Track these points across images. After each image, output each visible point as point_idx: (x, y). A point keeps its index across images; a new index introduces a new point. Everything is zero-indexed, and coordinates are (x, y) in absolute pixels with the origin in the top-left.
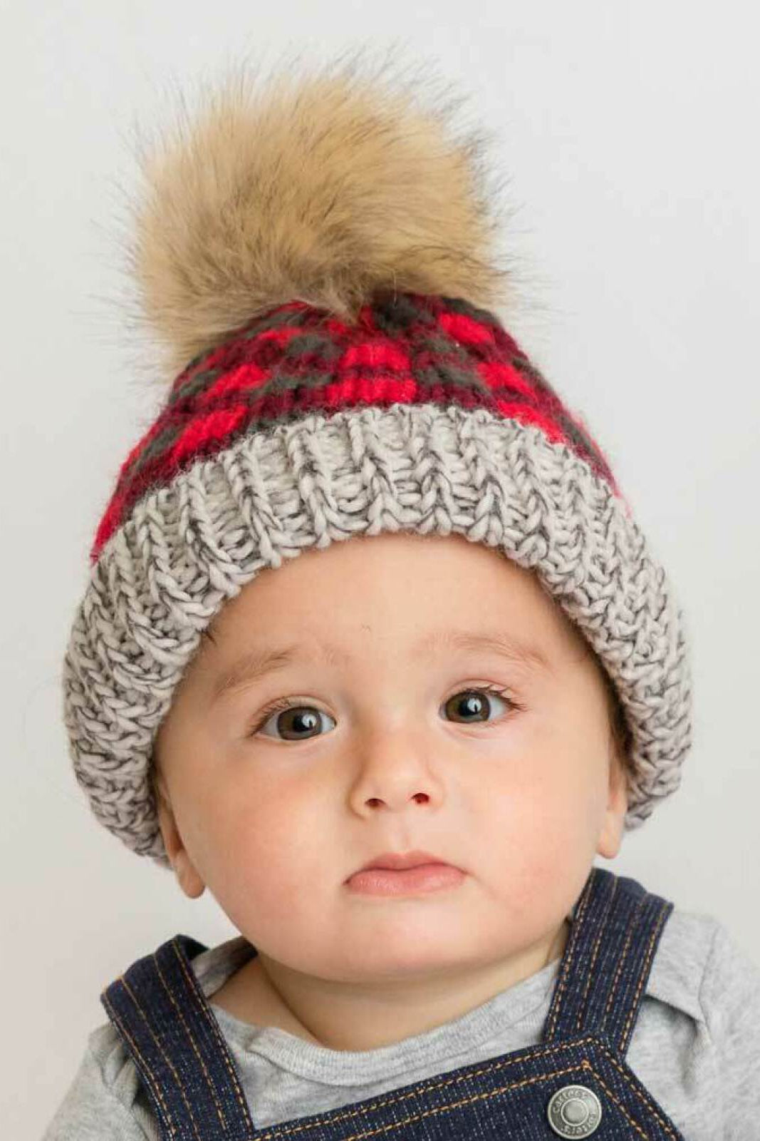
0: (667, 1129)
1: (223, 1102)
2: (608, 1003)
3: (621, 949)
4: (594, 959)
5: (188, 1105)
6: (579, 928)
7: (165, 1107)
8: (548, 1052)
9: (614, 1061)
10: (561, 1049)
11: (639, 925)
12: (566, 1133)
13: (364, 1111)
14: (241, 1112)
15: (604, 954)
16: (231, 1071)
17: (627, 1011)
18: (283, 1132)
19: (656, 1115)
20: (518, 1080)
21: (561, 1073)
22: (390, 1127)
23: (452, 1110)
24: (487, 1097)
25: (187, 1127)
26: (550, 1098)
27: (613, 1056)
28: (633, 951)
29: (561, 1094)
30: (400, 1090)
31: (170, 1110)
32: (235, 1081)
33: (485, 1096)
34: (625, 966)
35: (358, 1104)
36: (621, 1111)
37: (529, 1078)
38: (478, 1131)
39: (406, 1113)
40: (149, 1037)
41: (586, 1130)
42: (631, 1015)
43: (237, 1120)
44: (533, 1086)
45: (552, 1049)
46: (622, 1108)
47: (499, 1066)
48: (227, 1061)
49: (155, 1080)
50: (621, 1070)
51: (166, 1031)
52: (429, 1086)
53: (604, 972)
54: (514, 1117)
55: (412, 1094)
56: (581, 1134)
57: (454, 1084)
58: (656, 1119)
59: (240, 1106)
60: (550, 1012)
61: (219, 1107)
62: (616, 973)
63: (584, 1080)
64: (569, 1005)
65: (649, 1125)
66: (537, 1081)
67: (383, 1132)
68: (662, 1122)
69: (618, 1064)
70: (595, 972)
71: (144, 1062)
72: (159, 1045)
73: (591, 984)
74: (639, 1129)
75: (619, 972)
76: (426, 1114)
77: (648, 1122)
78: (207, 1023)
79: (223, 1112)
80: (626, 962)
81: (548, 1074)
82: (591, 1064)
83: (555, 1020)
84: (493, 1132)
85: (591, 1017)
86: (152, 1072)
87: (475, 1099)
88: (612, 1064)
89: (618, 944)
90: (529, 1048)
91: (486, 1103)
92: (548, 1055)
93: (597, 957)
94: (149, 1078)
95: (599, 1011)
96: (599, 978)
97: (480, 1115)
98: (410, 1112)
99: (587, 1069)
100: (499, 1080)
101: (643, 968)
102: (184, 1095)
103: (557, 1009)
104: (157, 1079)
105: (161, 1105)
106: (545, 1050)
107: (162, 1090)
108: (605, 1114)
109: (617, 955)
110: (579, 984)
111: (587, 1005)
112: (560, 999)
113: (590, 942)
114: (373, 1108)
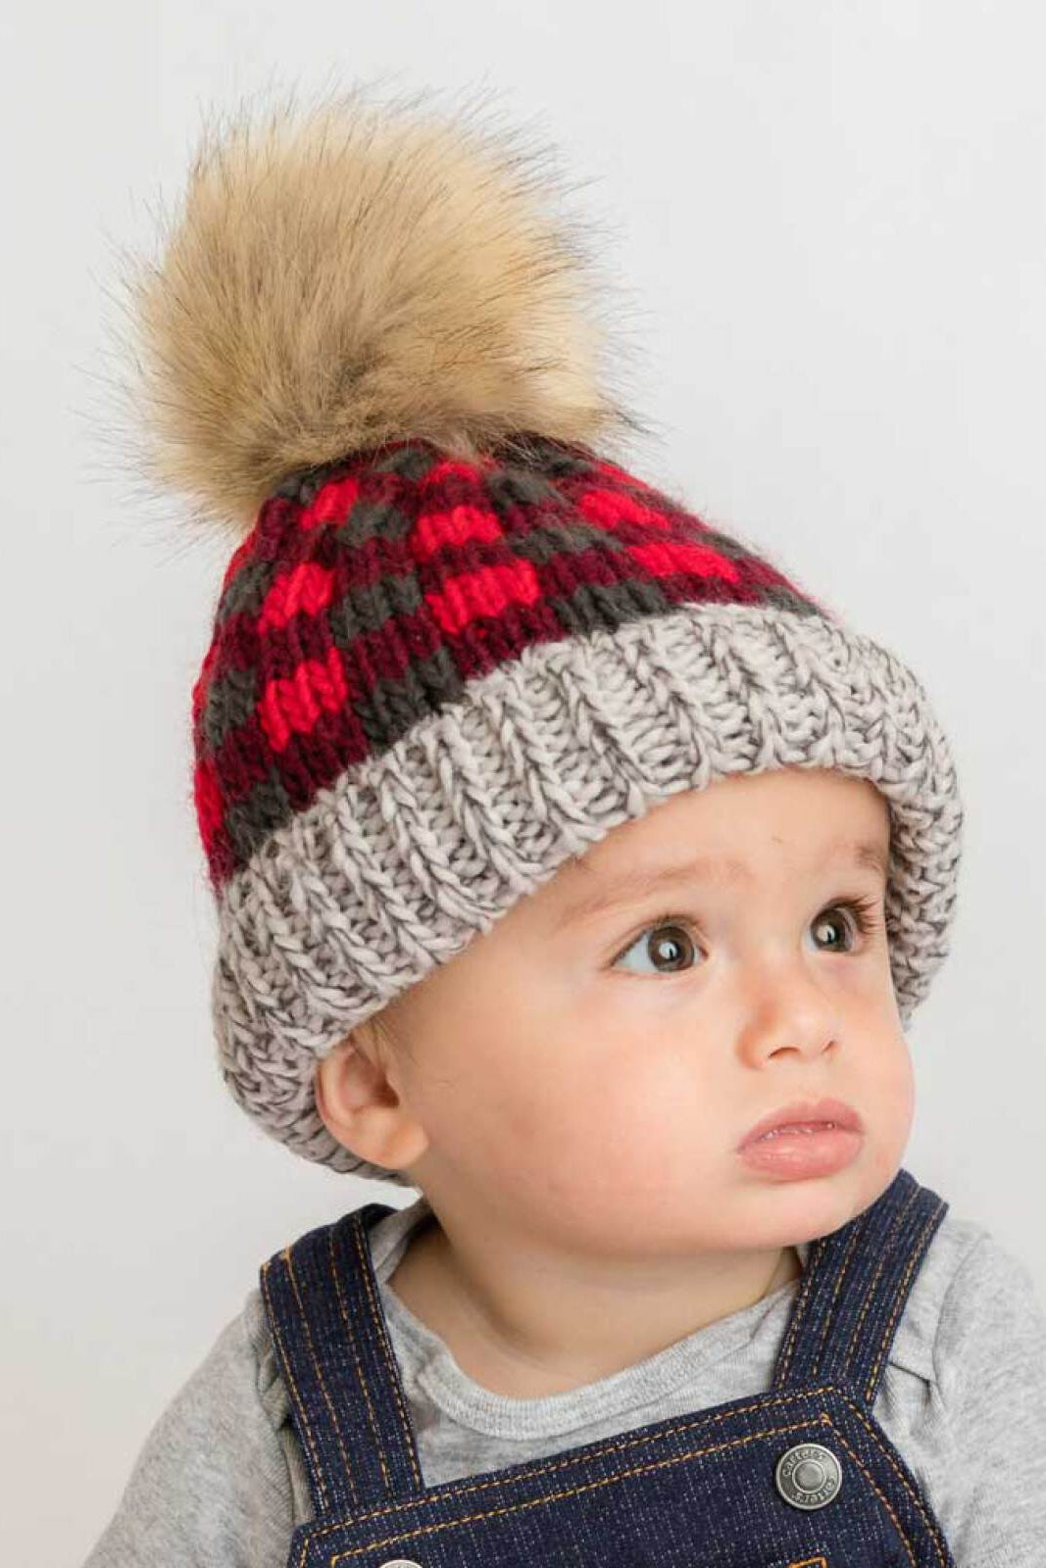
0: (916, 1503)
1: (388, 1453)
2: (852, 1343)
3: (870, 1279)
4: (837, 1291)
5: (344, 1455)
6: (820, 1255)
7: (316, 1457)
8: (779, 1401)
9: (859, 1415)
10: (795, 1399)
11: (895, 1249)
12: (798, 1502)
13: (553, 1468)
14: (411, 1466)
15: (849, 1285)
16: (402, 1415)
17: (874, 1352)
18: (453, 1493)
19: (905, 1484)
20: (740, 1436)
21: (795, 1427)
22: (583, 1489)
23: (658, 1470)
24: (702, 1456)
25: (341, 1484)
26: (780, 1457)
27: (859, 1409)
28: (884, 1281)
29: (793, 1453)
30: (597, 1444)
31: (322, 1462)
32: (406, 1428)
33: (700, 1453)
34: (874, 1300)
35: (546, 1460)
36: (864, 1476)
37: (754, 1433)
38: (690, 1496)
39: (602, 1473)
40: (309, 1364)
41: (822, 1498)
42: (879, 1358)
43: (404, 1476)
44: (760, 1443)
45: (784, 1399)
46: (867, 1473)
47: (719, 1417)
48: (399, 1402)
49: (308, 1424)
50: (868, 1426)
51: (330, 1357)
52: (632, 1440)
53: (848, 1307)
54: (735, 1481)
55: (611, 1450)
56: (816, 1503)
57: (663, 1438)
58: (907, 1490)
59: (409, 1459)
60: (779, 1355)
61: (383, 1460)
62: (863, 1309)
63: (821, 1437)
64: (804, 1347)
65: (896, 1495)
66: (764, 1437)
67: (575, 1495)
68: (912, 1493)
69: (865, 1420)
70: (836, 1307)
71: (298, 1399)
72: (320, 1376)
73: (831, 1322)
74: (883, 1499)
75: (867, 1306)
76: (627, 1474)
77: (895, 1492)
78: (381, 1351)
79: (387, 1466)
80: (875, 1295)
81: (777, 1428)
82: (832, 1418)
83: (786, 1364)
84: (708, 1498)
85: (830, 1361)
86: (306, 1413)
87: (689, 1456)
88: (858, 1419)
89: (866, 1275)
90: (756, 1397)
91: (701, 1462)
92: (779, 1406)
93: (840, 1290)
94: (301, 1420)
95: (840, 1354)
96: (841, 1314)
97: (692, 1477)
98: (608, 1471)
99: (826, 1424)
100: (717, 1434)
101: (896, 1301)
102: (341, 1444)
103: (789, 1352)
104: (311, 1423)
105: (312, 1456)
106: (776, 1399)
107: (314, 1437)
108: (846, 1480)
109: (864, 1287)
110: (817, 1322)
111: (826, 1346)
112: (793, 1340)
113: (832, 1272)
114: (565, 1465)
